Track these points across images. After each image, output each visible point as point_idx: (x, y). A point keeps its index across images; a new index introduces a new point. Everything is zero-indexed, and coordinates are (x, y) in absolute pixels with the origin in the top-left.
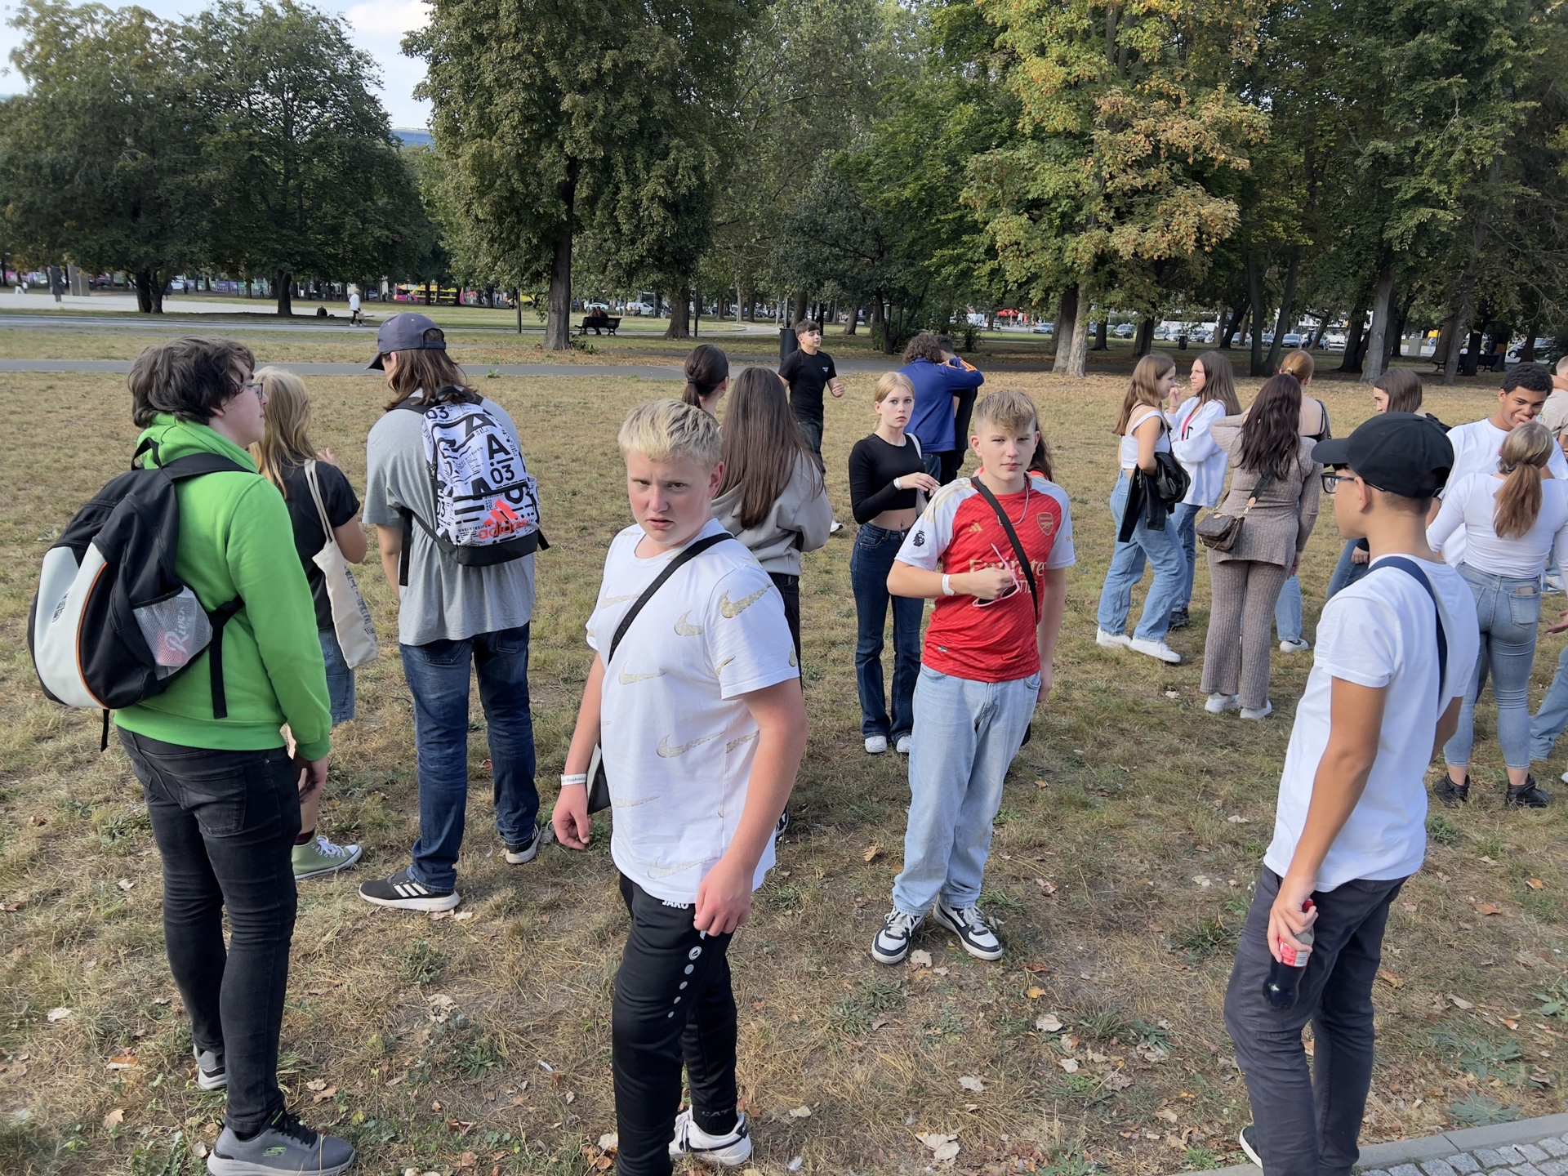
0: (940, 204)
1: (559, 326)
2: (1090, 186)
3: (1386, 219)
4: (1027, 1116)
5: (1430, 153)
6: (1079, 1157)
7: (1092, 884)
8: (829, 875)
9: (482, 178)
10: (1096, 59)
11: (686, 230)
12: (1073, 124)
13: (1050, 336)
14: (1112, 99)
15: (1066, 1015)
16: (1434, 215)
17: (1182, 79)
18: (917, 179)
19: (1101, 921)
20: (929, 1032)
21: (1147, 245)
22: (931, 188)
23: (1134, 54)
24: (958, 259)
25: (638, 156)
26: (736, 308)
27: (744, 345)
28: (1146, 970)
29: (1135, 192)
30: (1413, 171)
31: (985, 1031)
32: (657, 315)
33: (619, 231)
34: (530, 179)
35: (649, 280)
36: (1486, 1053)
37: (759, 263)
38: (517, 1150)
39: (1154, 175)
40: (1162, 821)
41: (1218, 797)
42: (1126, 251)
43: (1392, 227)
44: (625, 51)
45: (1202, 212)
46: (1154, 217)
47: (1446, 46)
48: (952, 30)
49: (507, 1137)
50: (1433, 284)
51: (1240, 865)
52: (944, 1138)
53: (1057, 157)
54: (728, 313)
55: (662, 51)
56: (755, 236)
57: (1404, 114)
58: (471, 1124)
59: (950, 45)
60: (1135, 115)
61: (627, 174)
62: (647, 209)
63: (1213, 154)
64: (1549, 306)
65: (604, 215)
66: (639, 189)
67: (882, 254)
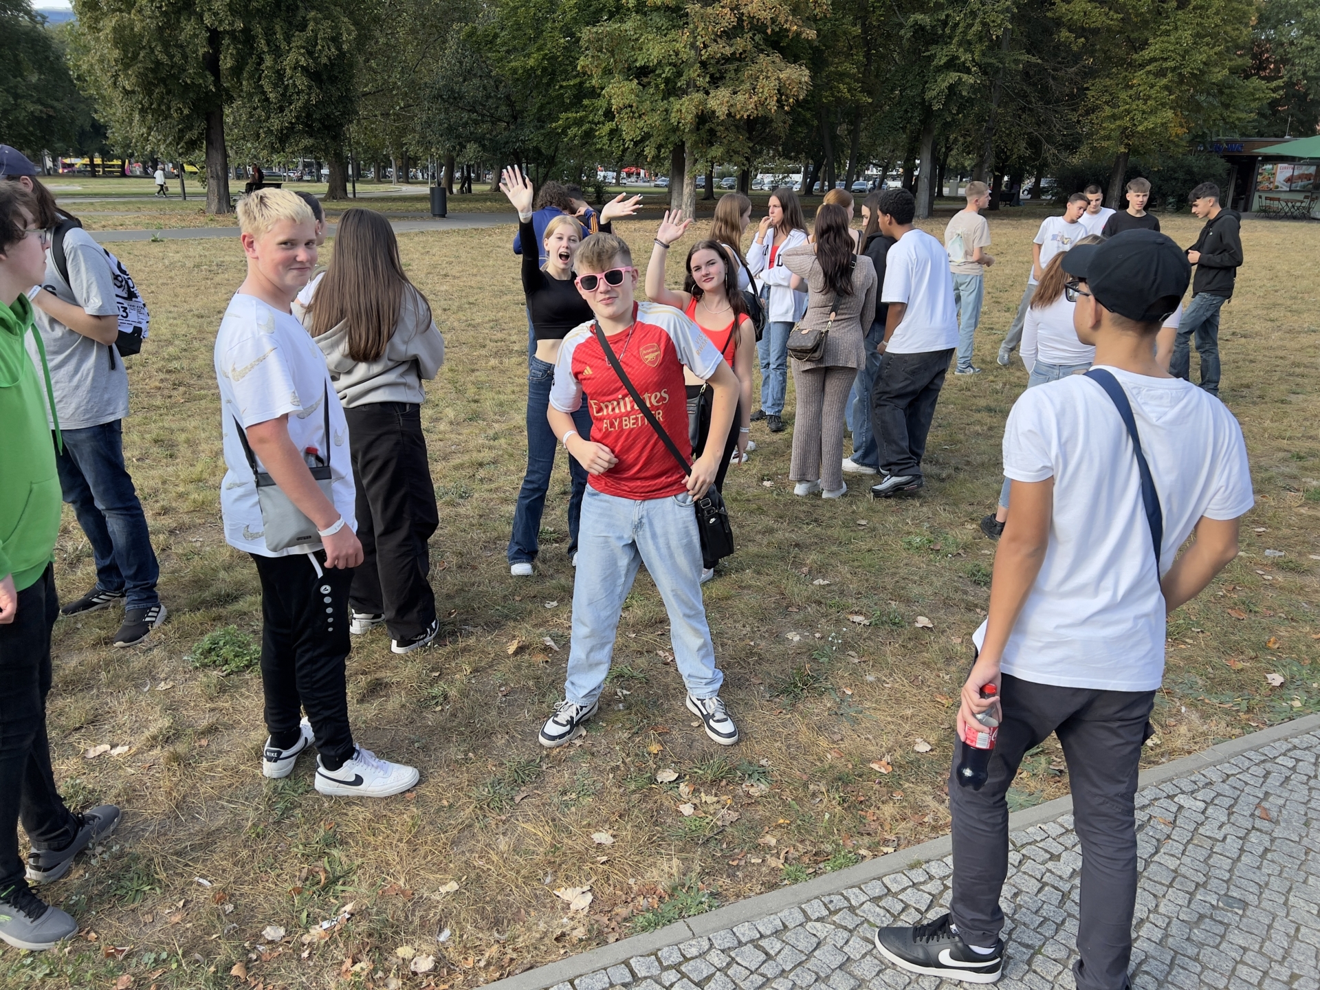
0: (562, 72)
1: (219, 191)
2: (687, 54)
3: (926, 82)
4: (651, 860)
5: (957, 25)
6: (695, 889)
8: (475, 670)
9: (125, 51)
11: (330, 99)
13: (666, 190)
15: (683, 766)
16: (960, 79)
18: (539, 49)
20: (565, 798)
21: (739, 106)
22: (551, 58)
24: (579, 122)
25: (278, 28)
26: (392, 171)
27: (399, 204)
29: (727, 60)
30: (945, 40)
31: (615, 790)
32: (319, 180)
33: (267, 99)
34: (173, 50)
37: (406, 129)
38: (174, 966)
39: (740, 44)
40: (760, 590)
41: (805, 565)
42: (722, 112)
43: (930, 89)
45: (781, 76)
46: (742, 81)
49: (164, 955)
50: (964, 136)
51: (823, 620)
52: (579, 890)
53: (658, 29)
54: (385, 176)
56: (399, 104)
58: (127, 948)
61: (268, 45)
62: (291, 78)
63: (786, 26)
64: (1049, 151)
65: (250, 85)
66: (281, 59)
67: (515, 118)
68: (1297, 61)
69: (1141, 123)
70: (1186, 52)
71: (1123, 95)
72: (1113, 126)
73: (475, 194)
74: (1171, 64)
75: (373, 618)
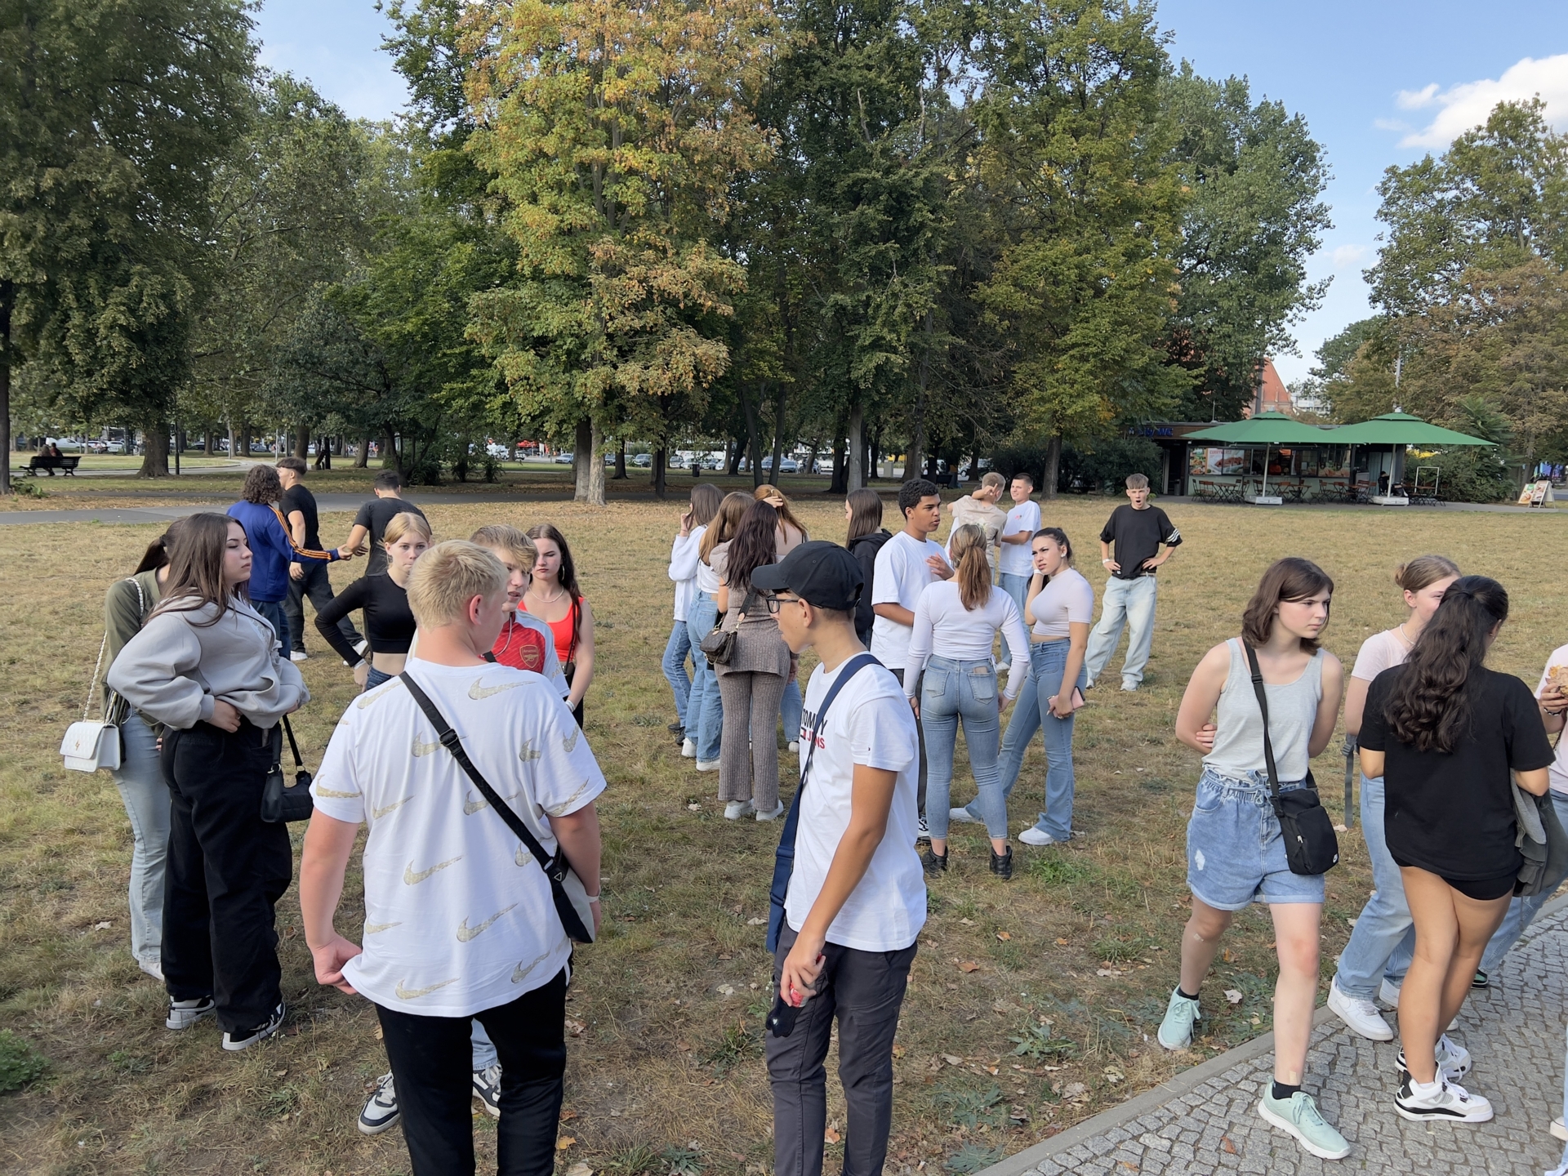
0: (445, 339)
2: (591, 325)
3: (851, 362)
5: (879, 306)
7: (620, 1015)
8: (334, 1064)
10: (586, 210)
11: (156, 361)
12: (570, 268)
13: (570, 466)
14: (605, 247)
15: (597, 1160)
16: (888, 358)
17: (667, 232)
18: (418, 314)
19: (629, 1052)
21: (651, 382)
22: (433, 323)
23: (621, 207)
24: (469, 392)
25: (92, 282)
26: (228, 443)
28: (675, 1094)
29: (637, 333)
30: (868, 321)
32: (129, 452)
33: (71, 362)
35: (112, 415)
36: (975, 1102)
37: (249, 397)
39: (651, 317)
40: (686, 936)
41: (738, 902)
42: (632, 387)
43: (856, 369)
44: (69, 169)
45: (697, 352)
46: (654, 356)
47: (880, 217)
48: (443, 173)
50: (894, 416)
53: (558, 297)
54: (218, 448)
55: (115, 172)
56: (244, 369)
57: (854, 272)
59: (444, 187)
60: (626, 262)
61: (78, 300)
62: (105, 338)
63: (701, 301)
64: (983, 434)
65: (50, 345)
66: (94, 316)
67: (388, 387)
68: (1216, 348)
69: (1070, 407)
70: (1107, 339)
71: (1050, 379)
72: (1043, 409)
73: (335, 471)
74: (1094, 349)
75: (198, 1006)
